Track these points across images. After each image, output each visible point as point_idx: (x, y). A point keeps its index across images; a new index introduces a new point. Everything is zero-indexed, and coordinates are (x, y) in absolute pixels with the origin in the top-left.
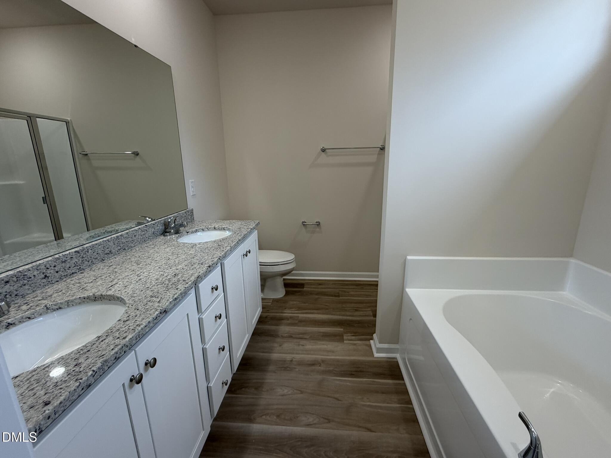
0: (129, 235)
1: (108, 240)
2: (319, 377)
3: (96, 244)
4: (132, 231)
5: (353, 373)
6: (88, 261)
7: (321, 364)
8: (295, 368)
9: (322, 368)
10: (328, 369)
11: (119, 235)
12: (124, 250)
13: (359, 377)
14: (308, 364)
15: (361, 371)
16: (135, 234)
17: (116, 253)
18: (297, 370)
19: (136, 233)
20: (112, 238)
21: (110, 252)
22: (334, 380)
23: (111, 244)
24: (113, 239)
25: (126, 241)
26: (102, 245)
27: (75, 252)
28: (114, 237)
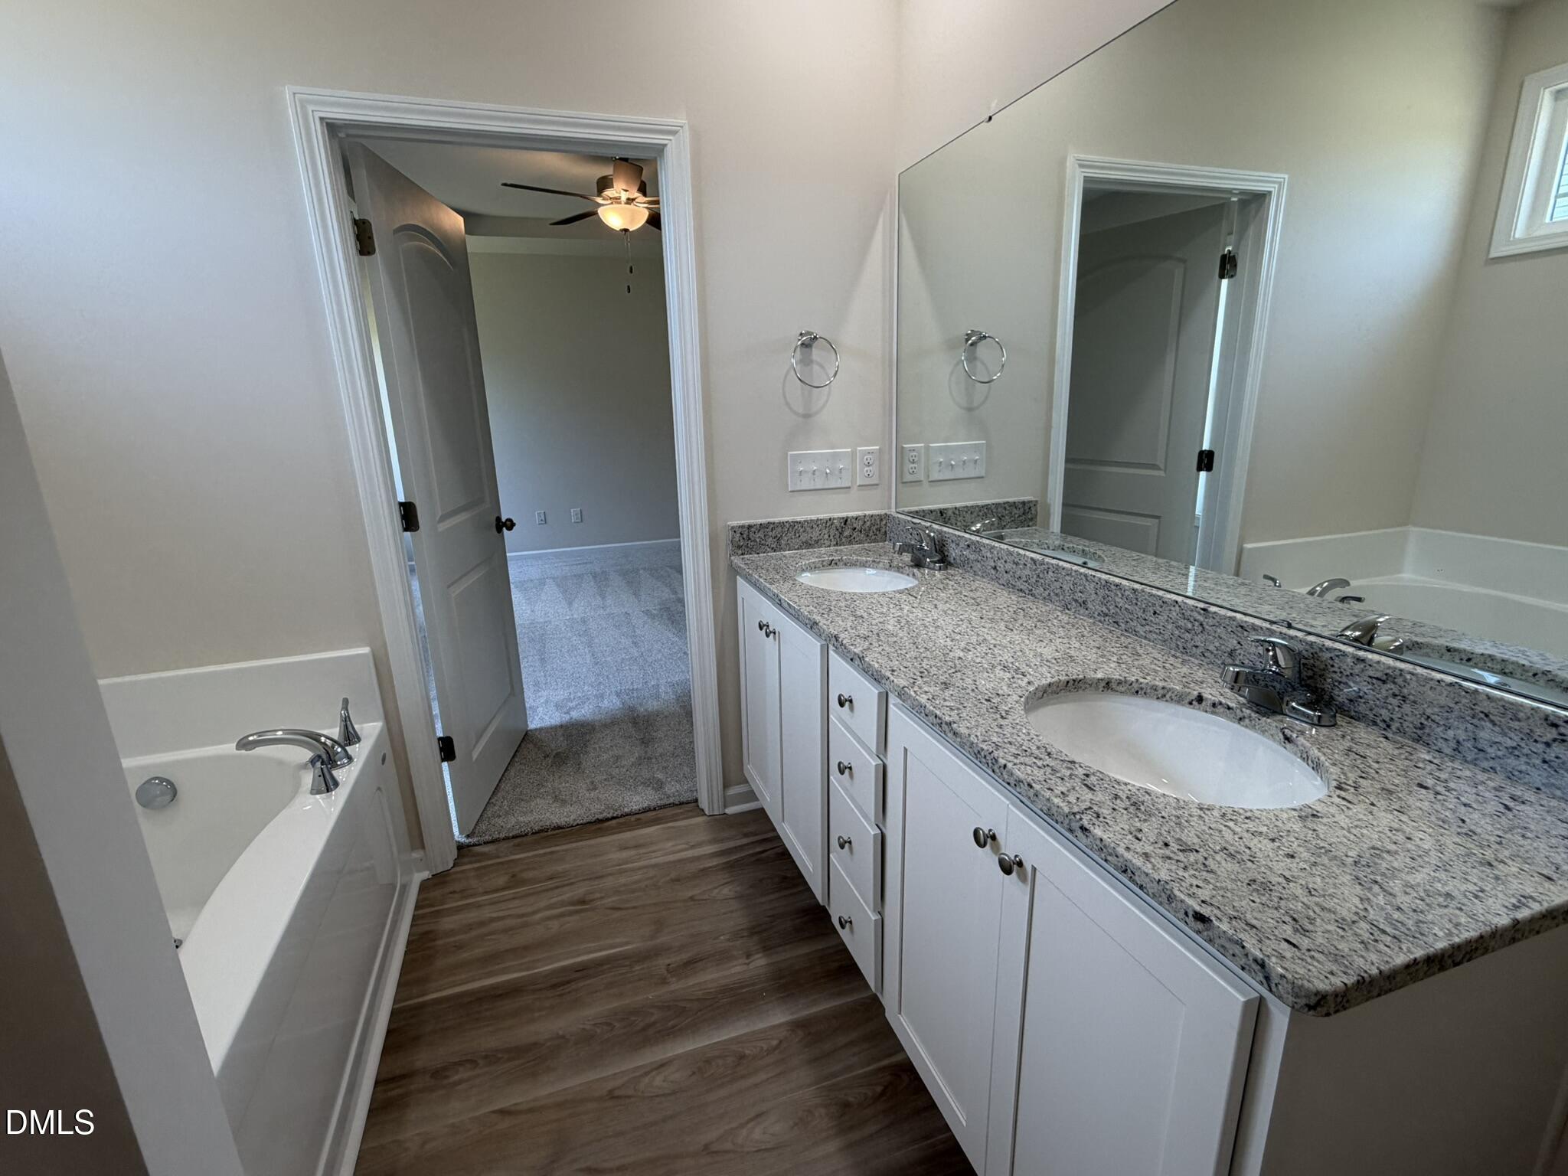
0: (1137, 599)
1: (1086, 576)
2: (663, 939)
3: (1063, 569)
4: (1151, 595)
5: (578, 975)
6: (1045, 590)
7: (666, 972)
8: (729, 940)
9: (662, 962)
10: (645, 966)
11: (1114, 582)
12: (1114, 622)
13: (564, 969)
14: (701, 960)
15: (554, 986)
16: (1158, 609)
17: (1096, 615)
18: (722, 938)
19: (1162, 607)
20: (1094, 576)
21: (1084, 603)
22: (627, 943)
23: (1090, 587)
24: (1096, 580)
25: (1126, 609)
26: (1073, 579)
27: (1032, 559)
28: (1100, 579)
